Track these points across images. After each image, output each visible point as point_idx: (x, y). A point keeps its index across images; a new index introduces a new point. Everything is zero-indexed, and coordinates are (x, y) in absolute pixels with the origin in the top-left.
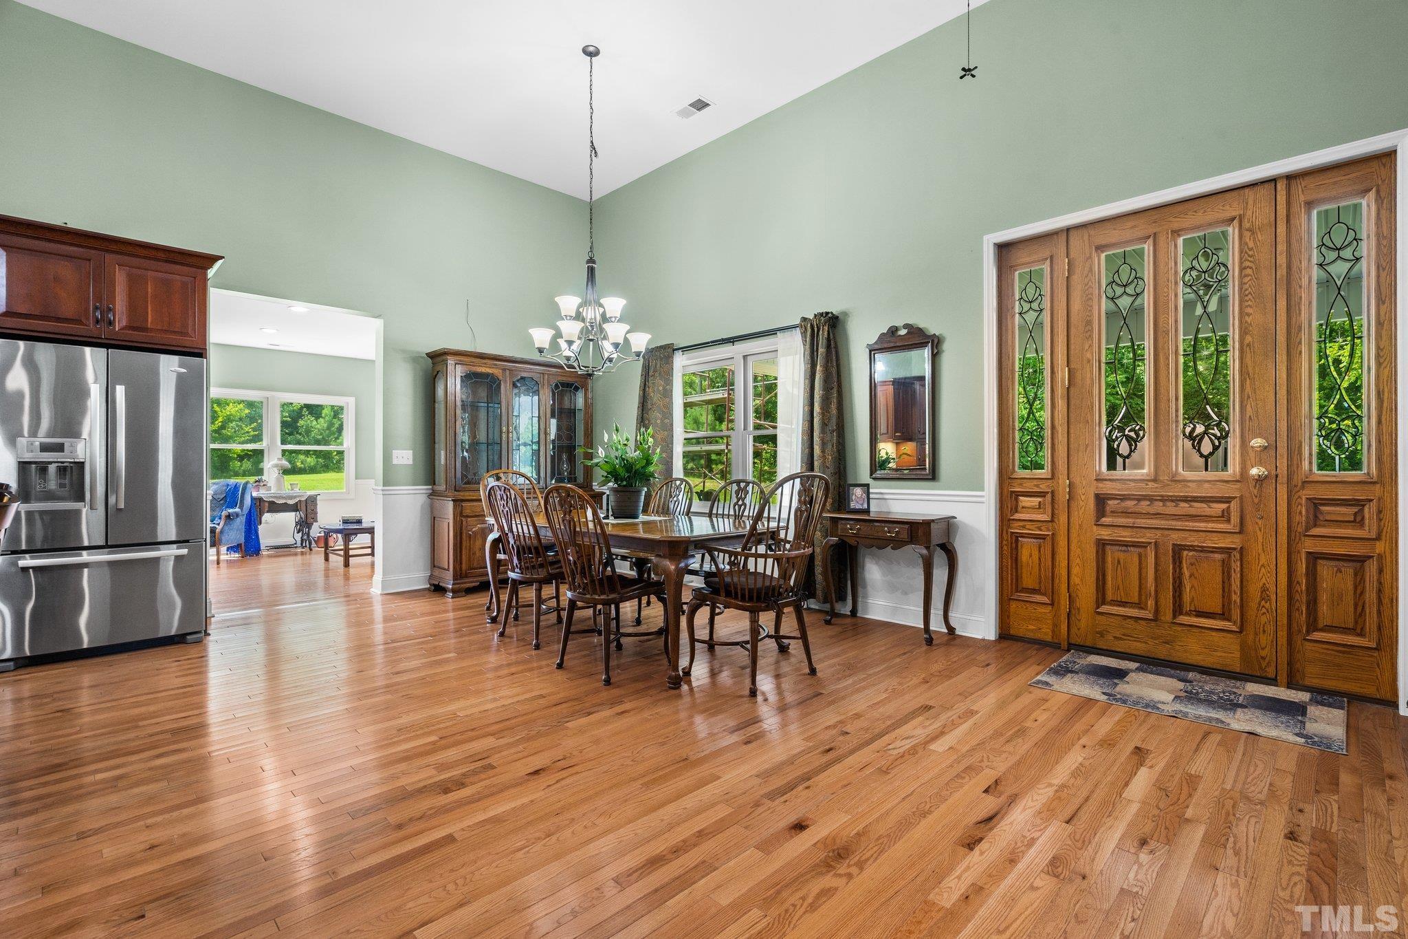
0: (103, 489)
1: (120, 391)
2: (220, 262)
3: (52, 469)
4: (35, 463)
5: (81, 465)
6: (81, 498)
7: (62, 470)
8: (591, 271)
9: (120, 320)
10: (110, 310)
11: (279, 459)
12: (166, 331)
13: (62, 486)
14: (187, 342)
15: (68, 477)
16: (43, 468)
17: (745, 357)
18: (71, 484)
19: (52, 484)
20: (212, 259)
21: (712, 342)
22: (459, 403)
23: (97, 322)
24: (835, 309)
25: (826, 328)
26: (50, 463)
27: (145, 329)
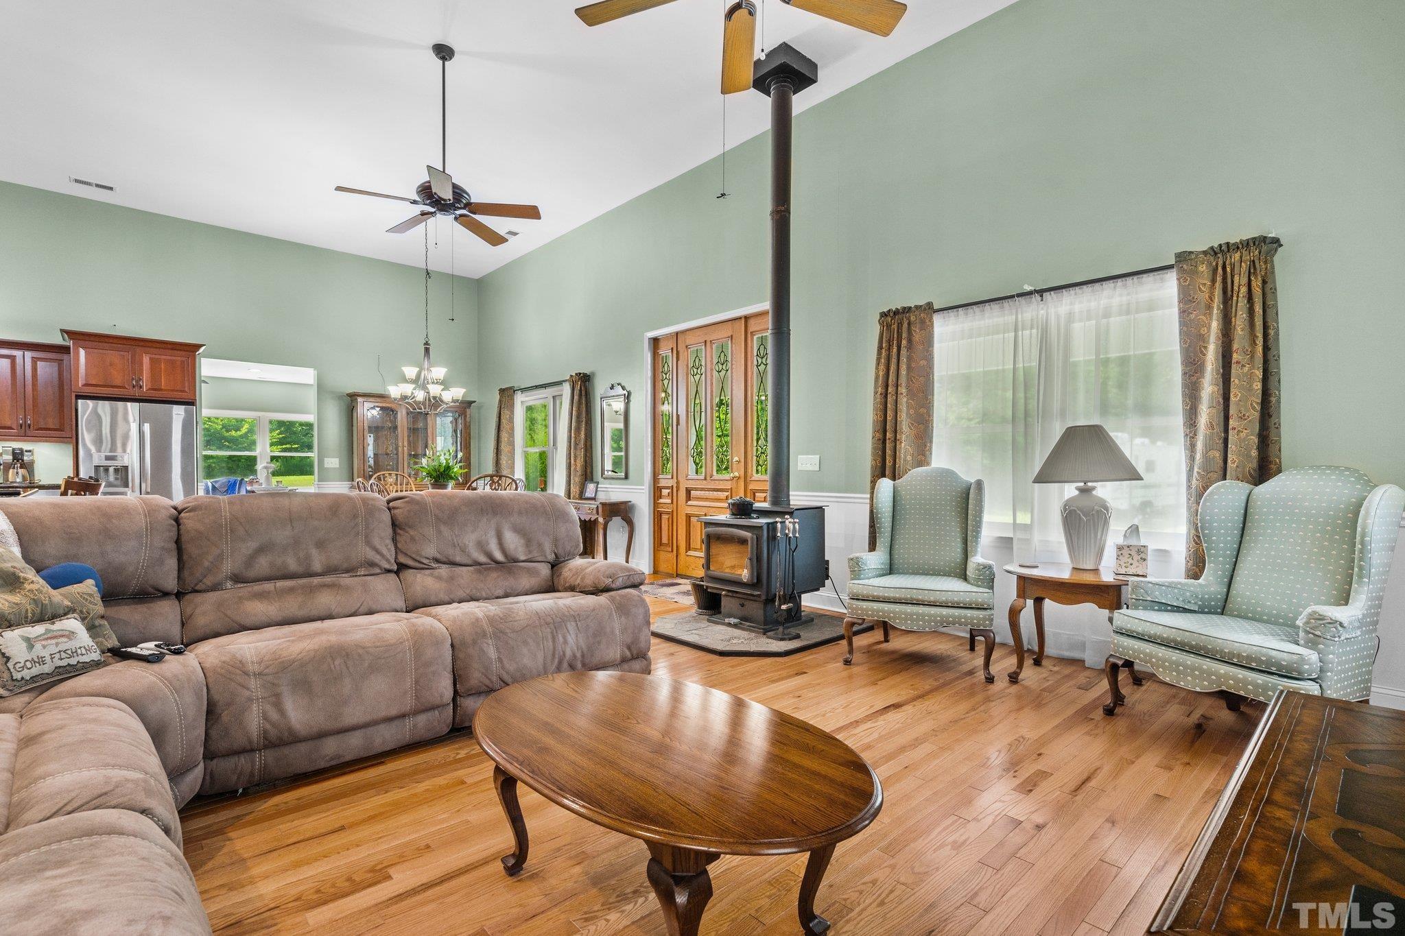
0: (139, 481)
1: (147, 427)
2: (204, 347)
3: (111, 470)
4: (102, 466)
5: (126, 468)
6: (126, 486)
7: (116, 470)
8: (427, 350)
9: (145, 384)
10: (140, 379)
11: (267, 463)
12: (173, 390)
13: (116, 479)
14: (185, 396)
15: (120, 473)
16: (106, 469)
17: (554, 397)
18: (122, 478)
19: (112, 478)
20: (199, 346)
21: (532, 387)
22: (366, 428)
23: (134, 387)
24: (587, 371)
25: (579, 383)
26: (110, 466)
27: (161, 390)
